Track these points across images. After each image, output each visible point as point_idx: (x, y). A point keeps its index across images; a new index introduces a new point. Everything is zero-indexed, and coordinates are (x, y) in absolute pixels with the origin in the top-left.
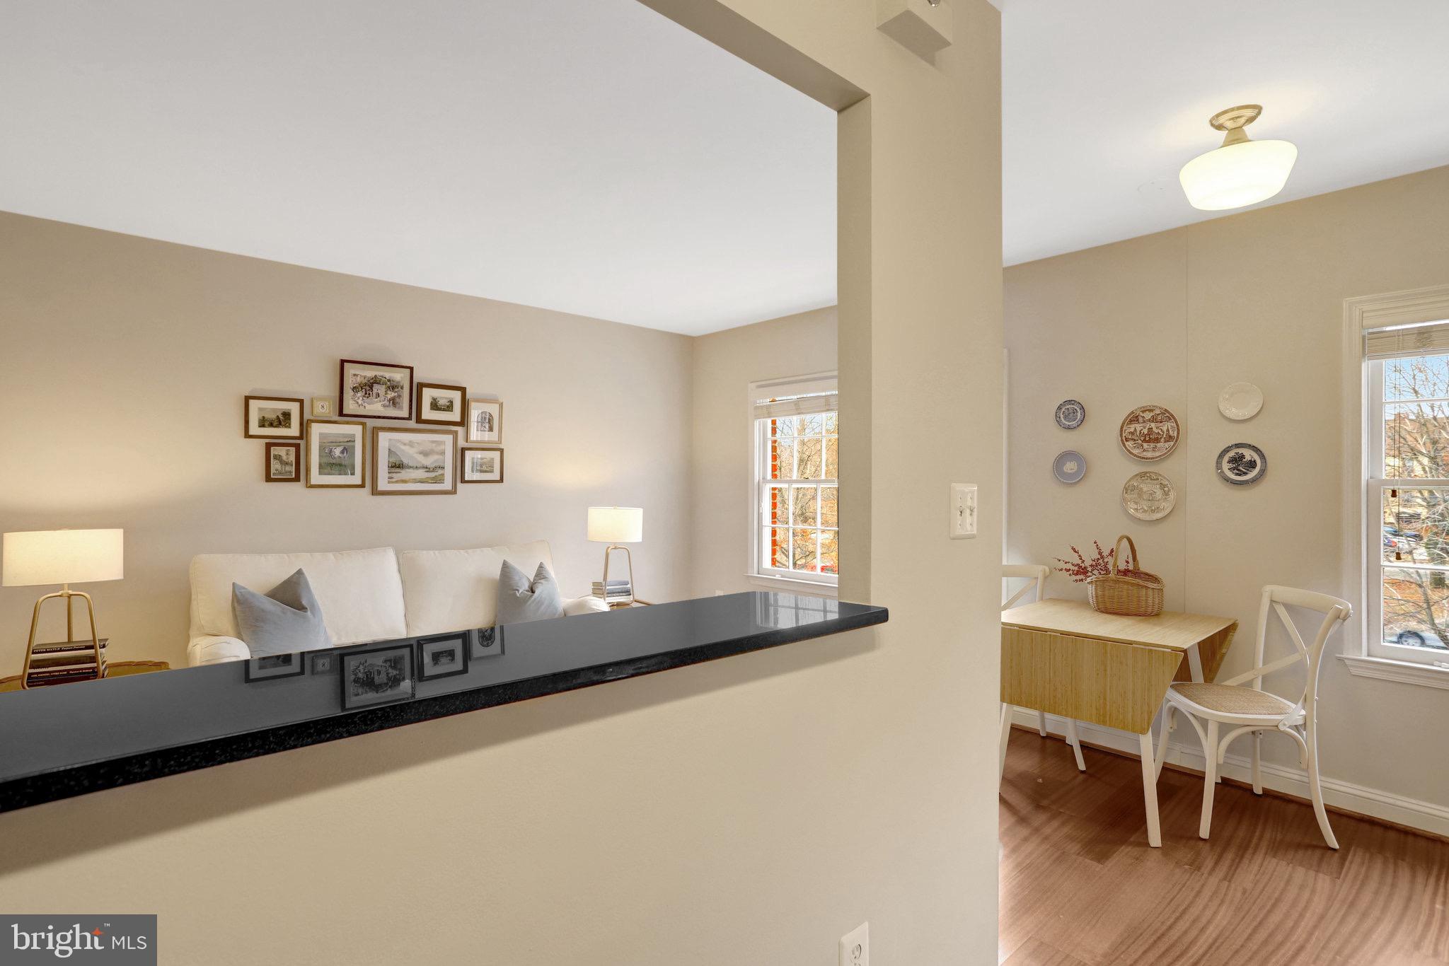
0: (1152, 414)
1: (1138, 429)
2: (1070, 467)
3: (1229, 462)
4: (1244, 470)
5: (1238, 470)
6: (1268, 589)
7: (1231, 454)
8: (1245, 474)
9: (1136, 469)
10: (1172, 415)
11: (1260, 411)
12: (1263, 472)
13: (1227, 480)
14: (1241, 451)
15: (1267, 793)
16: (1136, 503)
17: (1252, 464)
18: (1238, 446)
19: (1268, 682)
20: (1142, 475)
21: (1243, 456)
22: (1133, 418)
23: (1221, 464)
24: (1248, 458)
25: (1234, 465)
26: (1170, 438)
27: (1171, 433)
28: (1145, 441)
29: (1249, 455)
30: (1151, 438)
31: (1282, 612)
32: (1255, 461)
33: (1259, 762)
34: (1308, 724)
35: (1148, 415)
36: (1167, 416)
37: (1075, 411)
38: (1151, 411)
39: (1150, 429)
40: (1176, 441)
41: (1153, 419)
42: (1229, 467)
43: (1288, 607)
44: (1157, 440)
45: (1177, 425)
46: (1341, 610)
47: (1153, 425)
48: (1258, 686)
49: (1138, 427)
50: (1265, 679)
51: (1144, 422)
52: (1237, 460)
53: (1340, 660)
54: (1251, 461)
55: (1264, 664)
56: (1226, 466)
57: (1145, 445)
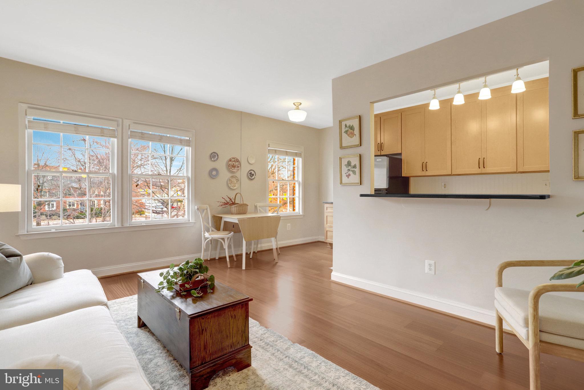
0: (234, 160)
1: (231, 163)
2: (214, 173)
6: (258, 204)
7: (250, 172)
8: (252, 177)
9: (231, 175)
10: (239, 161)
11: (255, 162)
12: (255, 177)
13: (249, 178)
15: (258, 252)
16: (231, 184)
18: (251, 170)
20: (232, 177)
22: (230, 160)
24: (252, 173)
26: (238, 167)
27: (238, 165)
28: (232, 167)
29: (253, 172)
30: (234, 166)
31: (260, 208)
32: (254, 174)
35: (233, 160)
36: (237, 161)
37: (215, 156)
38: (234, 159)
39: (233, 164)
41: (234, 161)
44: (235, 167)
45: (240, 163)
47: (234, 163)
49: (230, 163)
51: (232, 161)
56: (249, 175)
57: (232, 168)
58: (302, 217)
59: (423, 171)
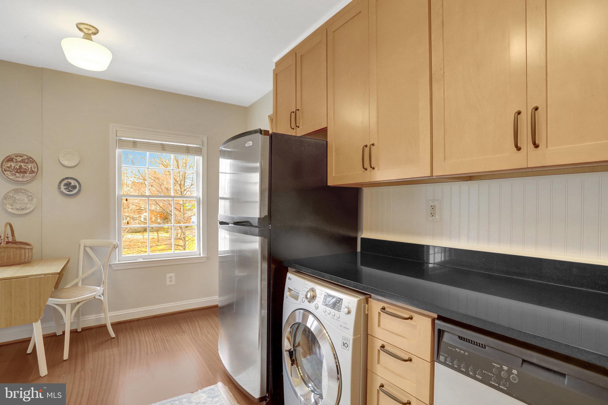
0: (21, 158)
1: (13, 166)
3: (64, 185)
4: (71, 189)
5: (68, 189)
6: (83, 242)
7: (65, 182)
8: (72, 191)
9: (13, 187)
10: (34, 160)
11: (78, 164)
12: (79, 190)
13: (63, 193)
14: (70, 181)
16: (12, 205)
17: (74, 187)
18: (67, 178)
19: (85, 281)
20: (15, 190)
21: (70, 183)
22: (10, 160)
23: (60, 186)
24: (73, 184)
25: (67, 187)
26: (32, 172)
27: (33, 169)
28: (17, 172)
29: (73, 183)
30: (21, 171)
31: (88, 250)
32: (76, 186)
33: (81, 317)
34: (104, 293)
35: (19, 159)
36: (31, 160)
38: (21, 156)
39: (21, 166)
40: (37, 173)
41: (22, 161)
42: (64, 188)
43: (91, 248)
44: (25, 172)
45: (37, 166)
46: (115, 245)
47: (22, 164)
48: (80, 284)
49: (12, 164)
50: (83, 280)
51: (17, 162)
52: (68, 185)
53: (110, 265)
54: (74, 185)
55: (82, 274)
56: (63, 188)
57: (17, 174)
58: (204, 261)
59: (366, 170)
